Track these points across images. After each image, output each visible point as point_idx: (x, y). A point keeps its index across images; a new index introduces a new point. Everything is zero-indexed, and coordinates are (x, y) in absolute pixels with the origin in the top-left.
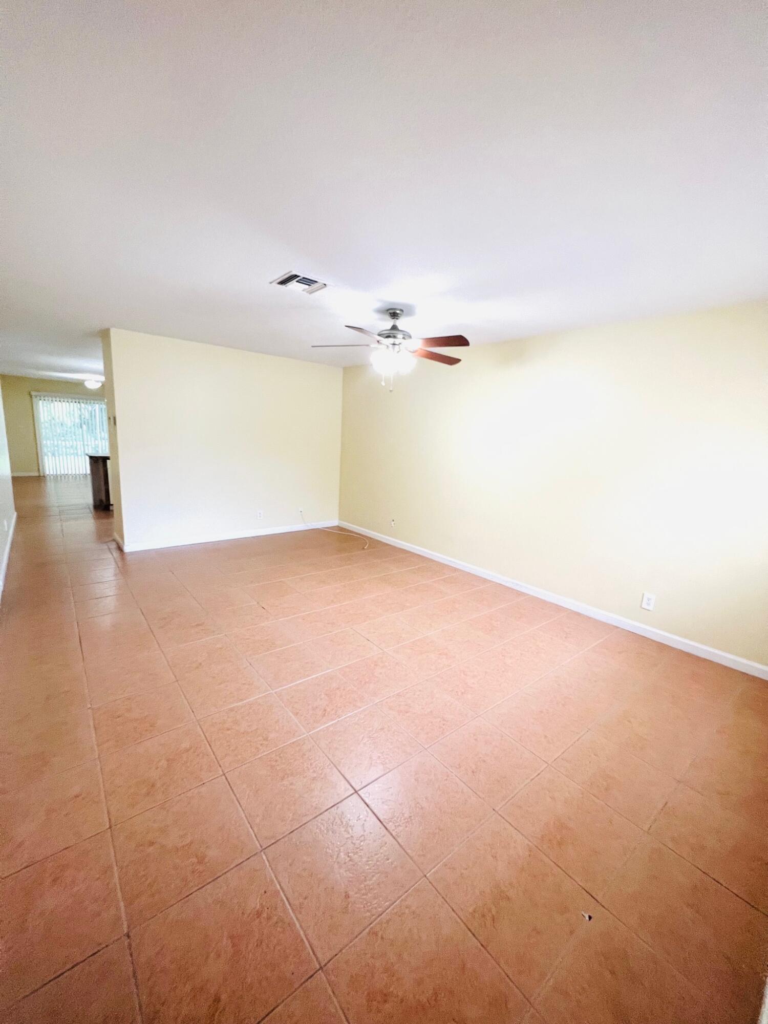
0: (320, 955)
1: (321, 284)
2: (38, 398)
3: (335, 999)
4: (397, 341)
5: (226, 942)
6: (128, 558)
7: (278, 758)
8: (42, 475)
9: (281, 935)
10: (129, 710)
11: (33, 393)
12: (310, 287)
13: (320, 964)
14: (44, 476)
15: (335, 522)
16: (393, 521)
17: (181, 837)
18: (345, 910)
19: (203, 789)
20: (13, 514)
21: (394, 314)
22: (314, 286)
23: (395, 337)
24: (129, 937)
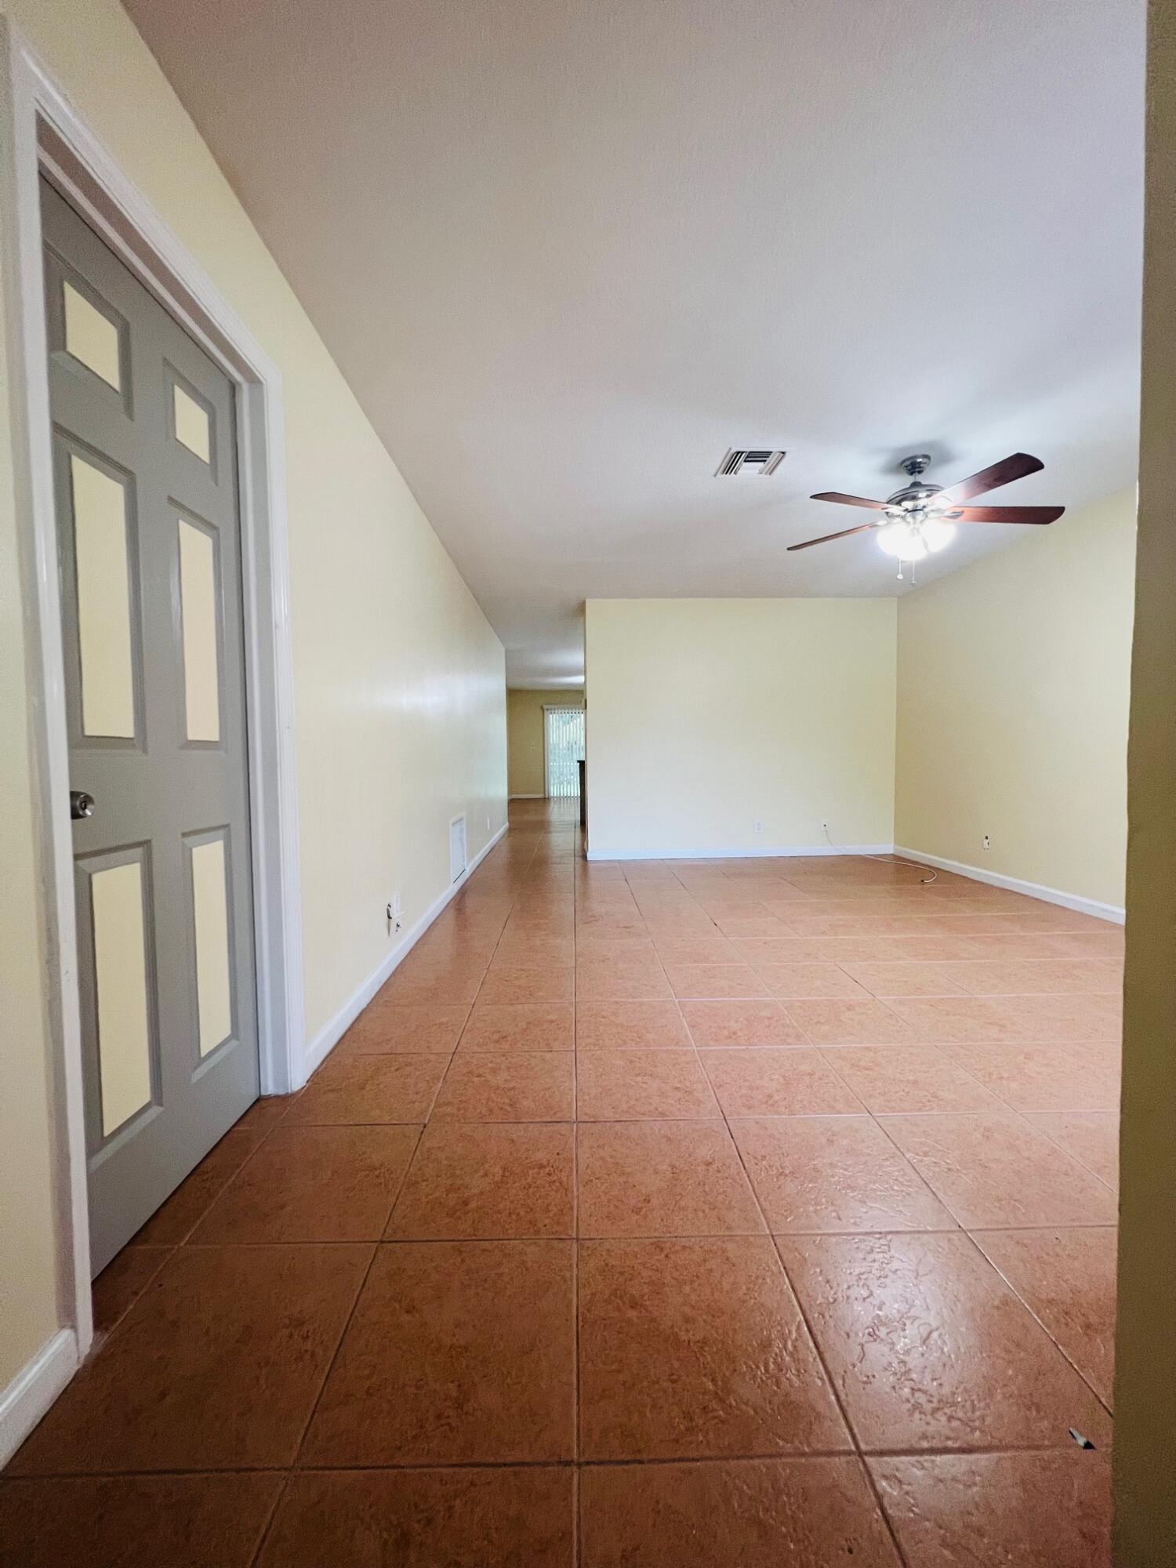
0: (581, 1229)
1: (778, 454)
2: (549, 711)
3: (575, 1270)
4: (921, 503)
5: (497, 1170)
6: (591, 866)
7: (643, 1057)
8: (547, 796)
9: (554, 1193)
10: (517, 978)
11: (545, 707)
12: (766, 463)
13: (577, 1234)
14: (548, 798)
15: (889, 848)
16: (987, 838)
17: (506, 1081)
18: (637, 1211)
19: (548, 1056)
20: (504, 824)
21: (913, 467)
22: (771, 460)
23: (914, 498)
24: (425, 1127)
